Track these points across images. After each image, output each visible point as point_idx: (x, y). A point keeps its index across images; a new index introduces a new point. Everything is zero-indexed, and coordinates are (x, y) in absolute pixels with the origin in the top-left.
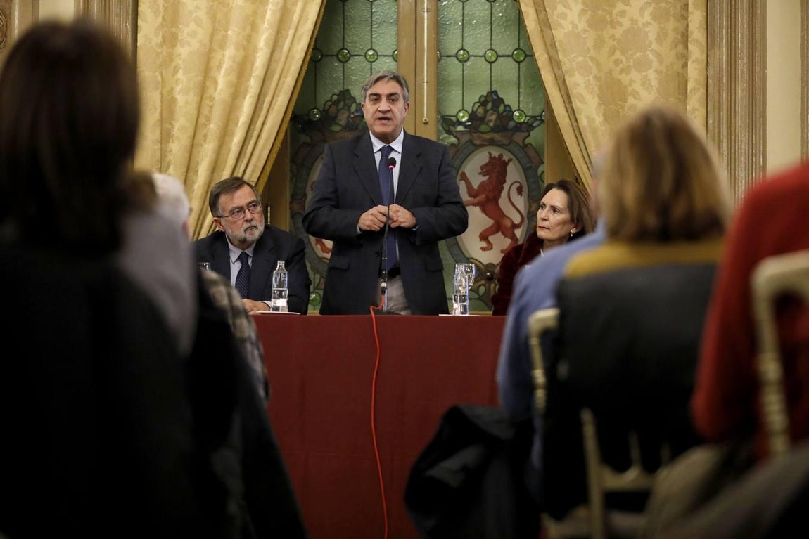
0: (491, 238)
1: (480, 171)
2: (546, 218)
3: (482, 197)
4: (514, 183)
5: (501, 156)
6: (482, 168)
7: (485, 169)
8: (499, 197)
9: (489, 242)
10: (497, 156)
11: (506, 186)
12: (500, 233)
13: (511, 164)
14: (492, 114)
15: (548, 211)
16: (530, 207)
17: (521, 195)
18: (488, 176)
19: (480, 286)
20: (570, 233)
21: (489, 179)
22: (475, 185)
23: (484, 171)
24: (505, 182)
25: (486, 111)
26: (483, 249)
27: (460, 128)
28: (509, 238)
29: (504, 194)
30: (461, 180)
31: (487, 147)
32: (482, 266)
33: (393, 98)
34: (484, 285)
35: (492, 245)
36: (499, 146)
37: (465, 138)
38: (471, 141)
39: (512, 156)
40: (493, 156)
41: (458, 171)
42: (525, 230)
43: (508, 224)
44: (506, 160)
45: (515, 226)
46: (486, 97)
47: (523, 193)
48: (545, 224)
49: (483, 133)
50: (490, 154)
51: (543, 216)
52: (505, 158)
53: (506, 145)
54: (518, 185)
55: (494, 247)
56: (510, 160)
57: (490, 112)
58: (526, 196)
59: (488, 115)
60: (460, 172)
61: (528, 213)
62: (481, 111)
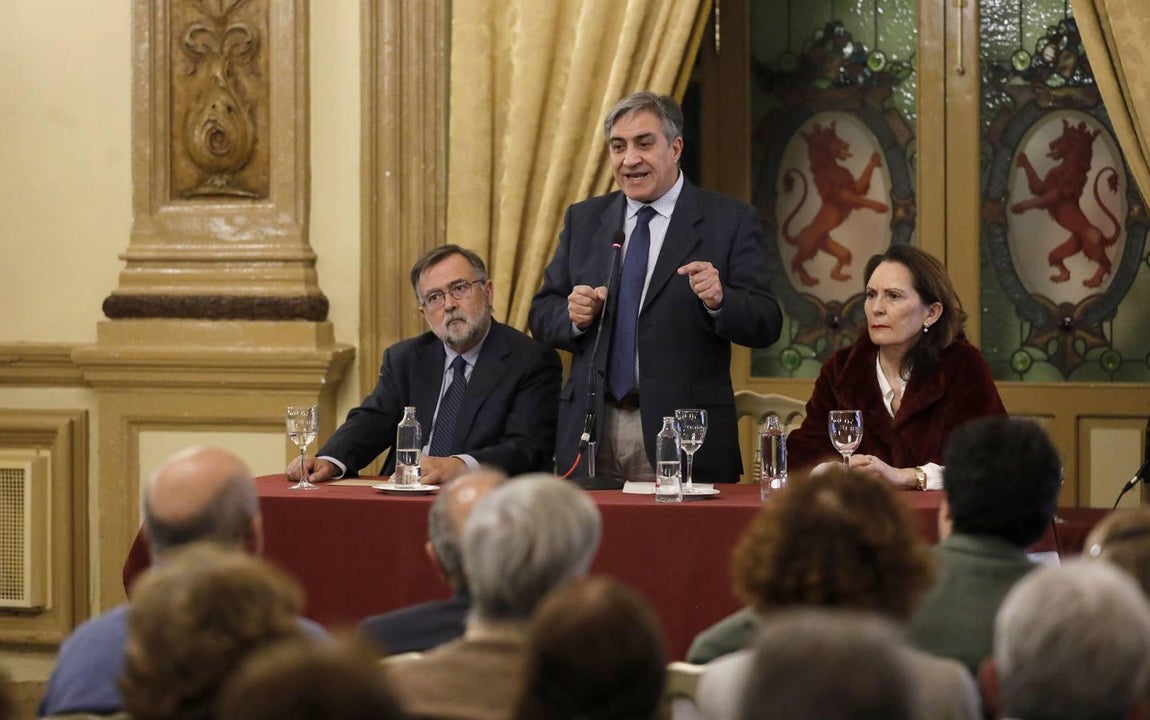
0: (1067, 262)
1: (1049, 151)
2: (882, 311)
3: (1052, 194)
4: (1104, 170)
5: (1082, 126)
6: (1053, 146)
7: (1058, 148)
8: (1080, 193)
9: (1063, 268)
10: (1076, 127)
11: (1091, 175)
12: (1081, 254)
13: (1099, 138)
14: (1068, 57)
15: (882, 299)
16: (1130, 209)
17: (1116, 190)
18: (1061, 161)
19: (1049, 341)
20: (924, 327)
21: (1063, 165)
22: (1042, 175)
23: (1056, 150)
24: (1088, 168)
25: (1058, 53)
26: (1054, 279)
27: (1018, 81)
28: (1096, 260)
29: (1088, 189)
30: (1018, 166)
31: (1059, 112)
32: (1052, 308)
33: (644, 141)
34: (1057, 339)
35: (1069, 273)
36: (1079, 109)
37: (1023, 98)
38: (1034, 102)
39: (1101, 127)
40: (1070, 126)
41: (1014, 150)
42: (1122, 249)
43: (1094, 238)
44: (1092, 132)
45: (1105, 242)
46: (1058, 28)
47: (1118, 187)
48: (881, 320)
49: (1052, 88)
50: (1065, 122)
51: (876, 309)
52: (1090, 129)
53: (1092, 108)
54: (1110, 173)
55: (1072, 275)
56: (1097, 133)
57: (1065, 53)
58: (1124, 193)
59: (1061, 58)
60: (1017, 154)
61: (1127, 221)
62: (1049, 53)
